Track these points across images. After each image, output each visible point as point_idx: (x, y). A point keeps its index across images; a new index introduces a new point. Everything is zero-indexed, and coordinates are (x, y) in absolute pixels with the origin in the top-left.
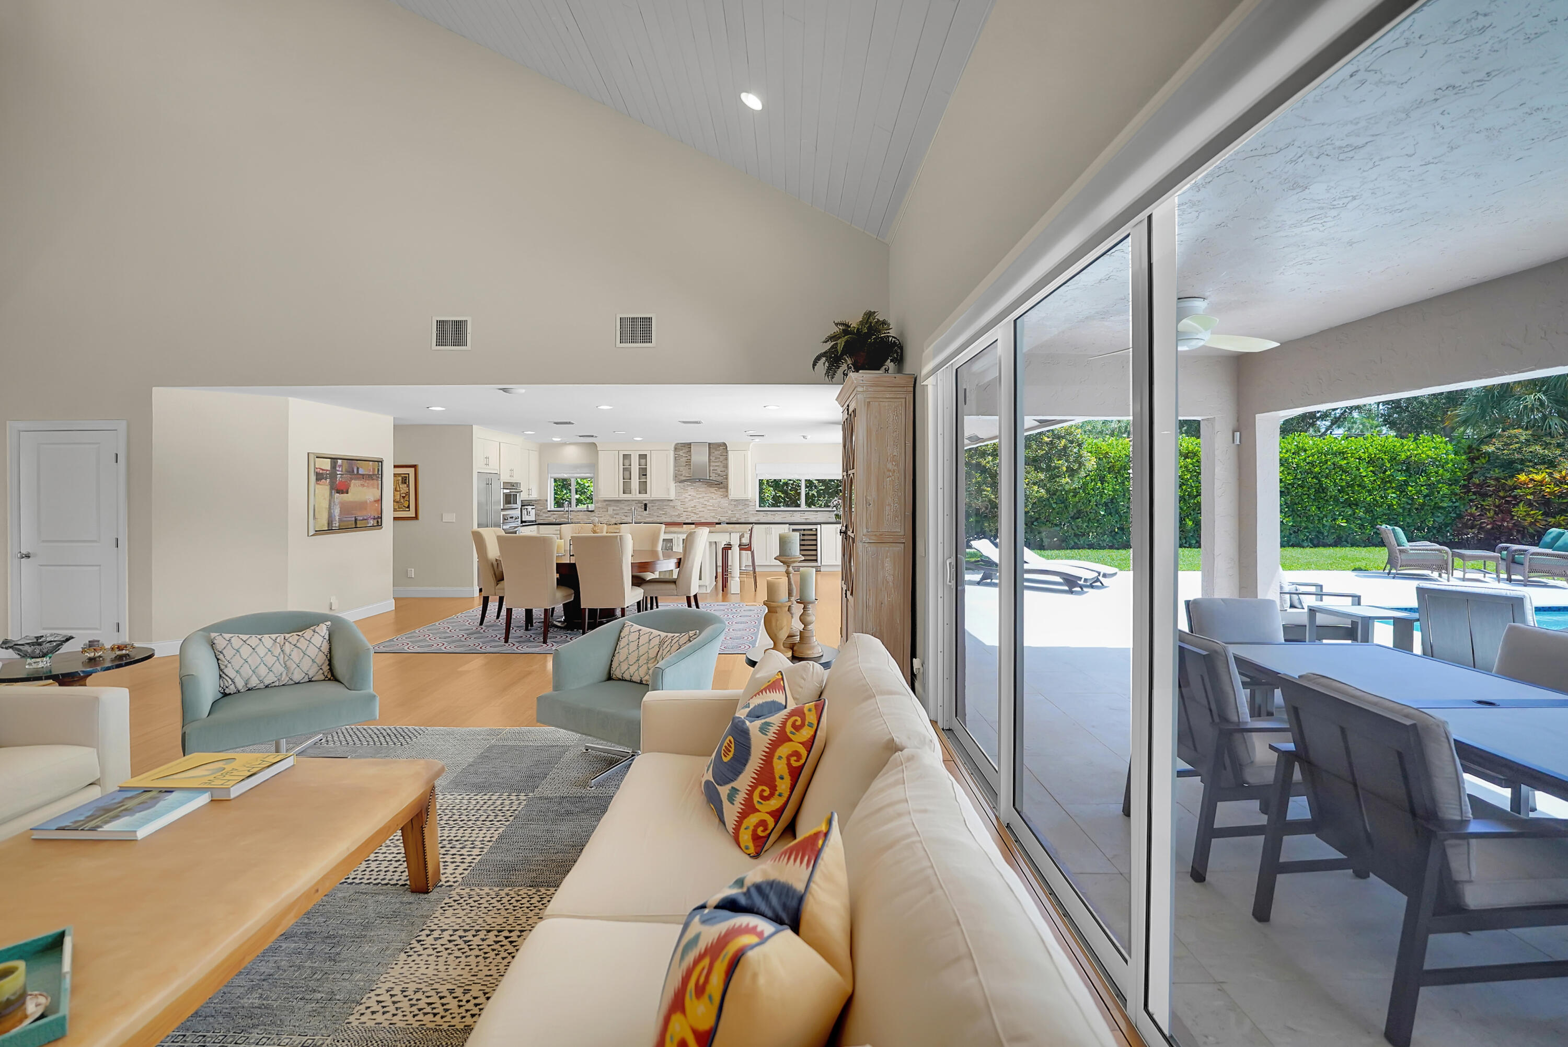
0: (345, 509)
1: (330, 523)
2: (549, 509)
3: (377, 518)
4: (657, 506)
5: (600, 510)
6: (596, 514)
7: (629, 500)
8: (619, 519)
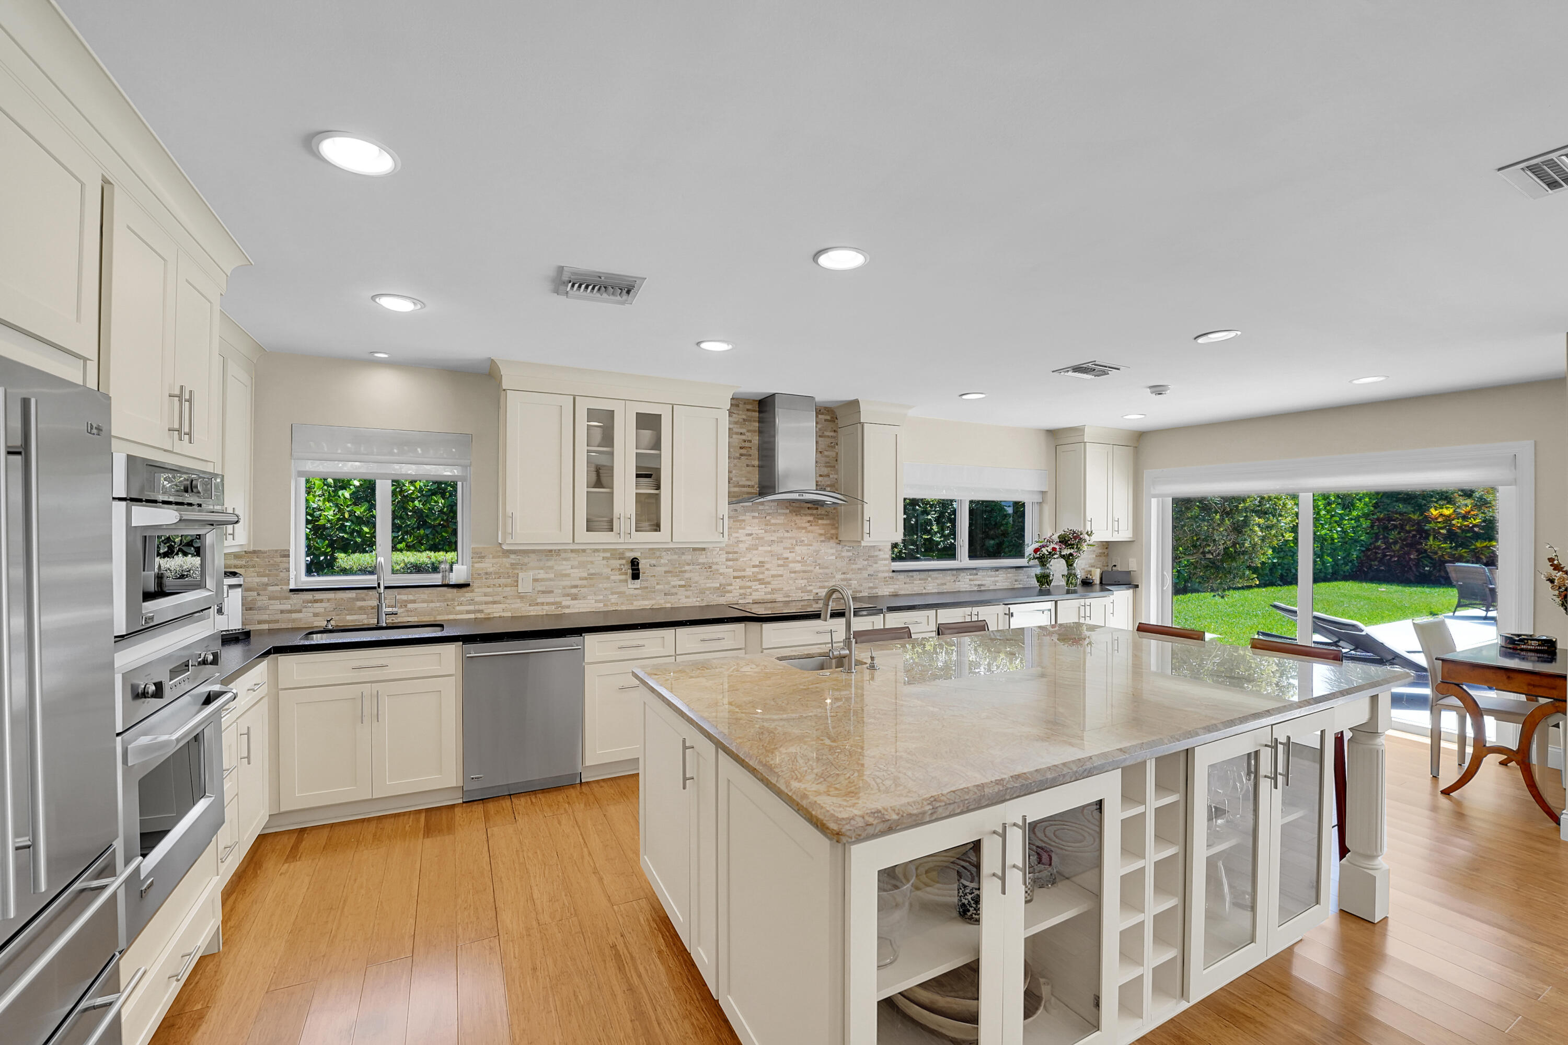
2: (292, 586)
4: (665, 565)
5: (490, 582)
6: (477, 594)
7: (584, 551)
8: (553, 607)
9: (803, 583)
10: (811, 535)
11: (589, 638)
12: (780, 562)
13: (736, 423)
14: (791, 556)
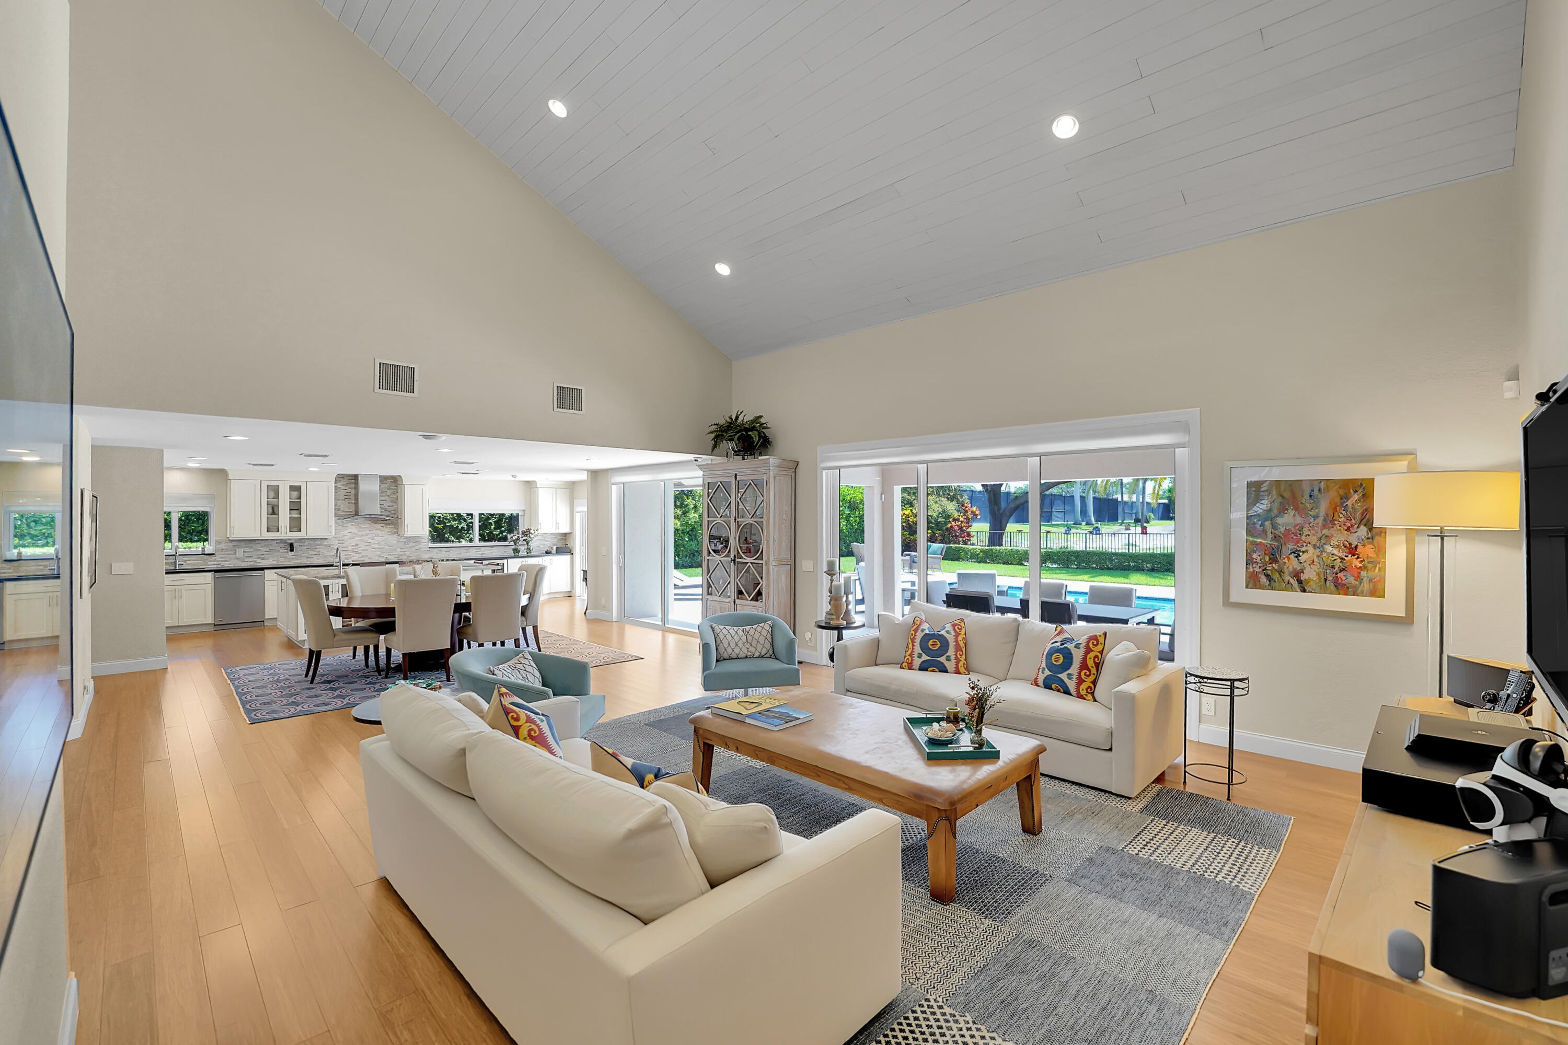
4: (307, 546)
5: (224, 553)
6: (218, 557)
7: (267, 540)
8: (253, 563)
9: (379, 553)
10: (383, 532)
11: (266, 571)
12: (367, 544)
13: (342, 485)
14: (372, 541)
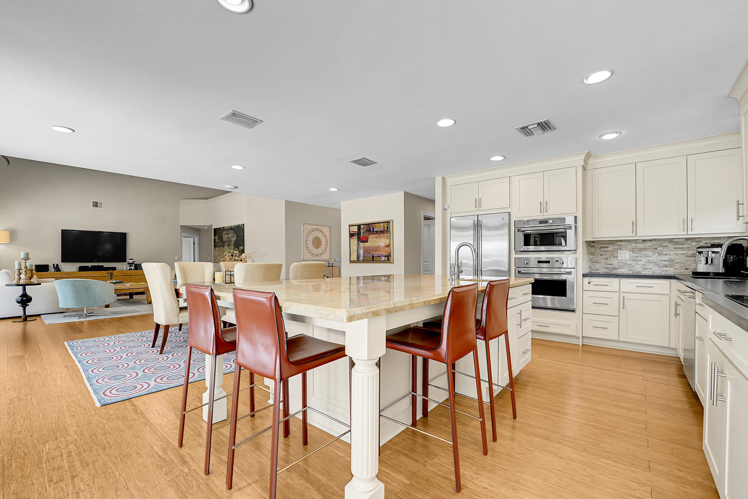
0: (366, 251)
1: (358, 257)
3: (387, 256)
